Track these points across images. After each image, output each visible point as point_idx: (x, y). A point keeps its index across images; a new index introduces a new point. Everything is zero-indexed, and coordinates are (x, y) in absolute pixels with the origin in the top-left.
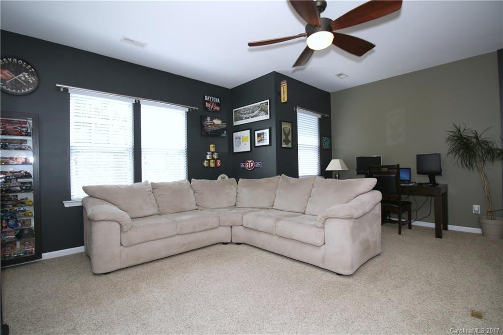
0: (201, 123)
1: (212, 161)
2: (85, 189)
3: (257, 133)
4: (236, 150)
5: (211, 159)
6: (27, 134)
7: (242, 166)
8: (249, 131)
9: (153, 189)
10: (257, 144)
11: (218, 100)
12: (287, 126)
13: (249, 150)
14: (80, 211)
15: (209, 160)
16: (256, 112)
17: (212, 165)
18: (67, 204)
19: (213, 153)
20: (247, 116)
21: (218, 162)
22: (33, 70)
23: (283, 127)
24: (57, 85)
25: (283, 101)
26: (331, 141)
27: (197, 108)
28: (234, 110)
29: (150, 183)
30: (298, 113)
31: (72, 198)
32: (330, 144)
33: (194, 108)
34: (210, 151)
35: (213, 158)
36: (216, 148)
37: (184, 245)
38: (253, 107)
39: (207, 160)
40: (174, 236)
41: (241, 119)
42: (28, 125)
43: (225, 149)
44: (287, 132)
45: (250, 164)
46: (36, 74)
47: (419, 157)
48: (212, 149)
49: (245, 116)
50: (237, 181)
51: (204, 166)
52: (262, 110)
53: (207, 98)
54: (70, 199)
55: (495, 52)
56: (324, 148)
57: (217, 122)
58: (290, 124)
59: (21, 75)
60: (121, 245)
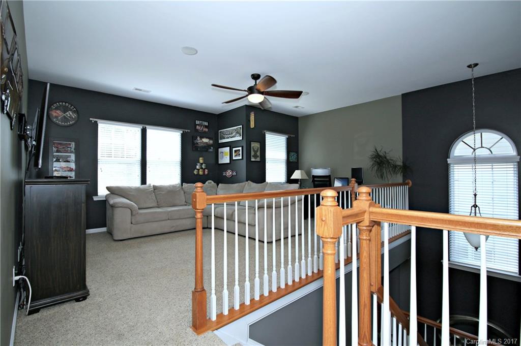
0: (193, 141)
1: (201, 170)
2: (108, 188)
3: (234, 149)
4: (221, 162)
5: (200, 168)
6: (71, 152)
7: (224, 174)
8: (229, 148)
9: (154, 190)
10: (234, 158)
11: (206, 124)
12: (256, 145)
13: (229, 162)
14: (104, 203)
15: (198, 170)
16: (234, 134)
17: (201, 173)
18: (95, 199)
19: (202, 164)
20: (228, 136)
21: (206, 170)
22: (75, 109)
23: (252, 146)
24: (91, 119)
25: (252, 127)
26: (298, 156)
27: (189, 131)
28: (220, 131)
29: (152, 185)
30: (266, 135)
31: (99, 194)
32: (298, 158)
33: (187, 131)
34: (199, 162)
35: (202, 168)
36: (204, 160)
37: (173, 227)
38: (232, 130)
39: (197, 169)
40: (166, 220)
41: (224, 138)
42: (71, 146)
43: (213, 161)
44: (256, 150)
45: (229, 173)
46: (77, 112)
47: (353, 170)
48: (201, 161)
49: (226, 136)
50: (218, 185)
51: (194, 174)
52: (237, 133)
53: (197, 122)
54: (97, 195)
55: (400, 95)
56: (291, 161)
57: (205, 140)
58: (259, 143)
59: (67, 113)
60: (131, 223)
